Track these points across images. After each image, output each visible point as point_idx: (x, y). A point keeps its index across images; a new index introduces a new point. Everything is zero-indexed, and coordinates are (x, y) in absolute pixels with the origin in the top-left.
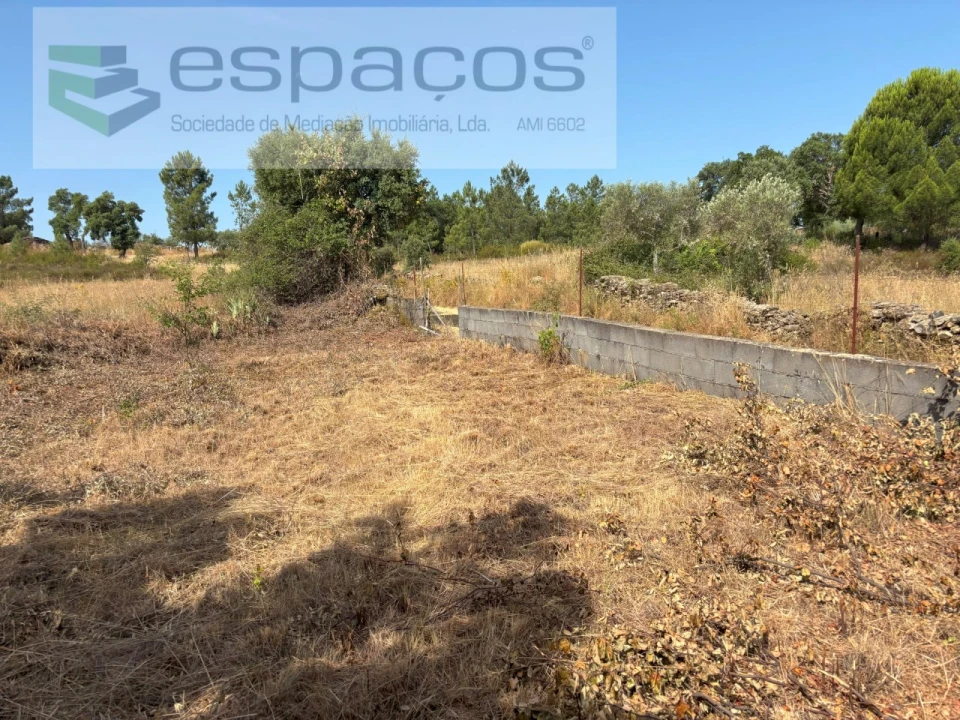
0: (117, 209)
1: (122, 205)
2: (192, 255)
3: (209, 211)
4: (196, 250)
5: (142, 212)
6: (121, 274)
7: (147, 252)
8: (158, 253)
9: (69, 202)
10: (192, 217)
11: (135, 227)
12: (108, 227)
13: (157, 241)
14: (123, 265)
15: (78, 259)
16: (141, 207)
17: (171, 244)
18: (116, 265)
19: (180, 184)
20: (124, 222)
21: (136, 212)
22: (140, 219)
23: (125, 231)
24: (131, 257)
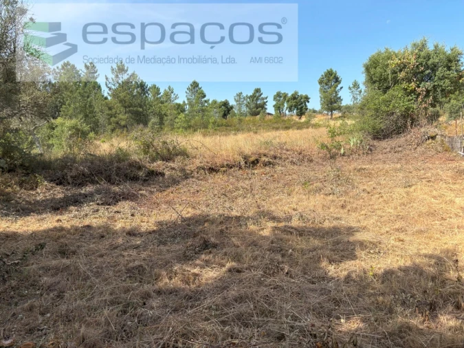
0: (299, 98)
1: (301, 97)
2: (330, 117)
3: (339, 96)
4: (332, 115)
5: (309, 99)
6: (300, 127)
7: (310, 116)
8: (314, 117)
9: (281, 97)
10: (331, 99)
11: (306, 106)
12: (295, 106)
13: (314, 111)
14: (301, 123)
15: (283, 121)
16: (309, 96)
17: (320, 112)
18: (298, 123)
19: (326, 84)
20: (302, 104)
21: (307, 99)
22: (308, 102)
23: (302, 107)
24: (303, 119)
